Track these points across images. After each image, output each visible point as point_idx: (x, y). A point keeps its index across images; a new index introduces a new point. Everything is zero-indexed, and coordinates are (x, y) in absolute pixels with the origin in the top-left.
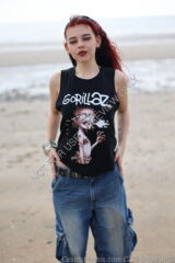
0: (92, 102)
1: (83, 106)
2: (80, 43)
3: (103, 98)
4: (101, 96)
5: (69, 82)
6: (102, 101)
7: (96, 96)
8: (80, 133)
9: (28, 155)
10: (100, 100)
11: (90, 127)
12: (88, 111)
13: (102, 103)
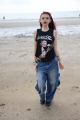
0: (46, 38)
1: (43, 40)
2: (45, 20)
5: (39, 33)
6: (49, 38)
8: (42, 48)
9: (25, 55)
12: (45, 41)
13: (49, 39)
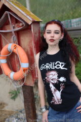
0: (56, 67)
1: (51, 70)
3: (62, 65)
4: (61, 63)
7: (58, 63)
8: (51, 85)
10: (60, 66)
11: (56, 82)
13: (62, 68)
